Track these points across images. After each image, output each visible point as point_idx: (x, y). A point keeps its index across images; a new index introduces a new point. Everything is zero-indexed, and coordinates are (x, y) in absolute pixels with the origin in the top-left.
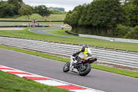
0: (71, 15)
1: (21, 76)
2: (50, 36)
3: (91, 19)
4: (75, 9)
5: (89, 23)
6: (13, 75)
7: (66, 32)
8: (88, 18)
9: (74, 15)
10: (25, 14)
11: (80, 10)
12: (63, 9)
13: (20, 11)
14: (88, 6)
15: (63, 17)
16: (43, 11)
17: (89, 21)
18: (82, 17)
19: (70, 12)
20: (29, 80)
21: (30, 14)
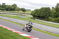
0: (33, 12)
1: (14, 32)
2: (25, 19)
3: (40, 14)
4: (35, 10)
5: (39, 16)
6: (11, 31)
7: (31, 18)
8: (39, 14)
9: (34, 12)
10: (17, 10)
11: (37, 11)
12: (31, 10)
13: (16, 9)
14: (39, 10)
15: (30, 13)
16: (23, 10)
17: (39, 15)
18: (37, 13)
19: (33, 11)
20: (17, 33)
21: (19, 10)
